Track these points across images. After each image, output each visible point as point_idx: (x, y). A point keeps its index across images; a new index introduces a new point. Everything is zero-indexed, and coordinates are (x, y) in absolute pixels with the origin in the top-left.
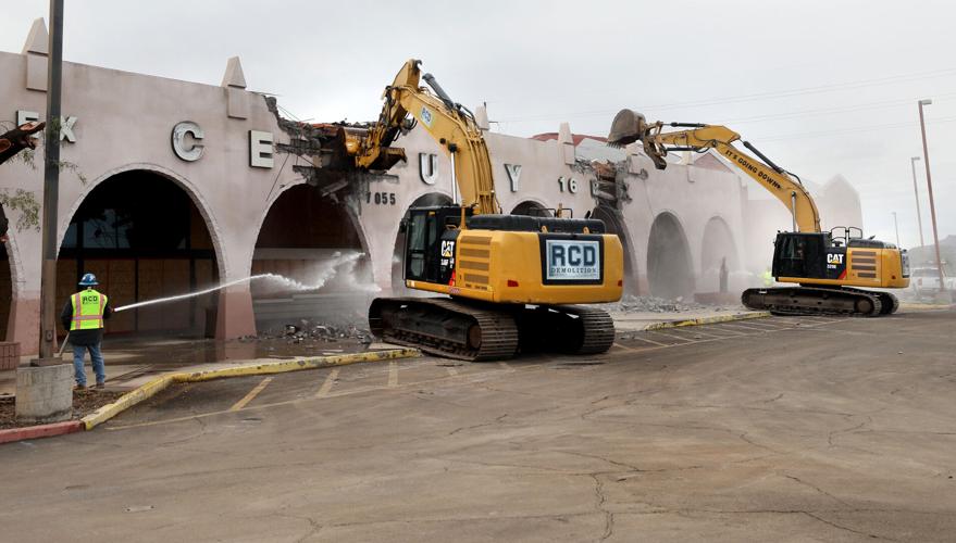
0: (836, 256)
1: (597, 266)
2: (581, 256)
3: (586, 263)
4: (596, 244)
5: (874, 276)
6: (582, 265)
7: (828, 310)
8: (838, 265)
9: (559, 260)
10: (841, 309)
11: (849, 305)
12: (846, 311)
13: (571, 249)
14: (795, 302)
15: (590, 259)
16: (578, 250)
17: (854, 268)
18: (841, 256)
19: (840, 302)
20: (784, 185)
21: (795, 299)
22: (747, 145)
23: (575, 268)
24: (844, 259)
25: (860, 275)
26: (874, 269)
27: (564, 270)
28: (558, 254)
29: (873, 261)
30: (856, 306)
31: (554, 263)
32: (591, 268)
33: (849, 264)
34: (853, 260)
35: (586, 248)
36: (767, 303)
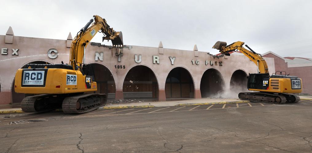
0: (266, 81)
1: (42, 80)
2: (36, 76)
3: (38, 79)
4: (43, 72)
5: (278, 88)
6: (36, 80)
7: (266, 101)
8: (266, 84)
9: (27, 78)
10: (270, 101)
11: (273, 99)
12: (272, 101)
13: (32, 74)
14: (255, 97)
15: (39, 77)
16: (35, 74)
17: (272, 85)
18: (267, 81)
19: (270, 98)
20: (256, 58)
21: (255, 96)
22: (246, 46)
23: (33, 81)
24: (268, 82)
25: (274, 88)
26: (278, 86)
27: (29, 82)
28: (27, 76)
29: (278, 83)
30: (275, 100)
31: (25, 79)
32: (40, 81)
33: (270, 84)
34: (271, 83)
35: (38, 74)
36: (246, 98)
